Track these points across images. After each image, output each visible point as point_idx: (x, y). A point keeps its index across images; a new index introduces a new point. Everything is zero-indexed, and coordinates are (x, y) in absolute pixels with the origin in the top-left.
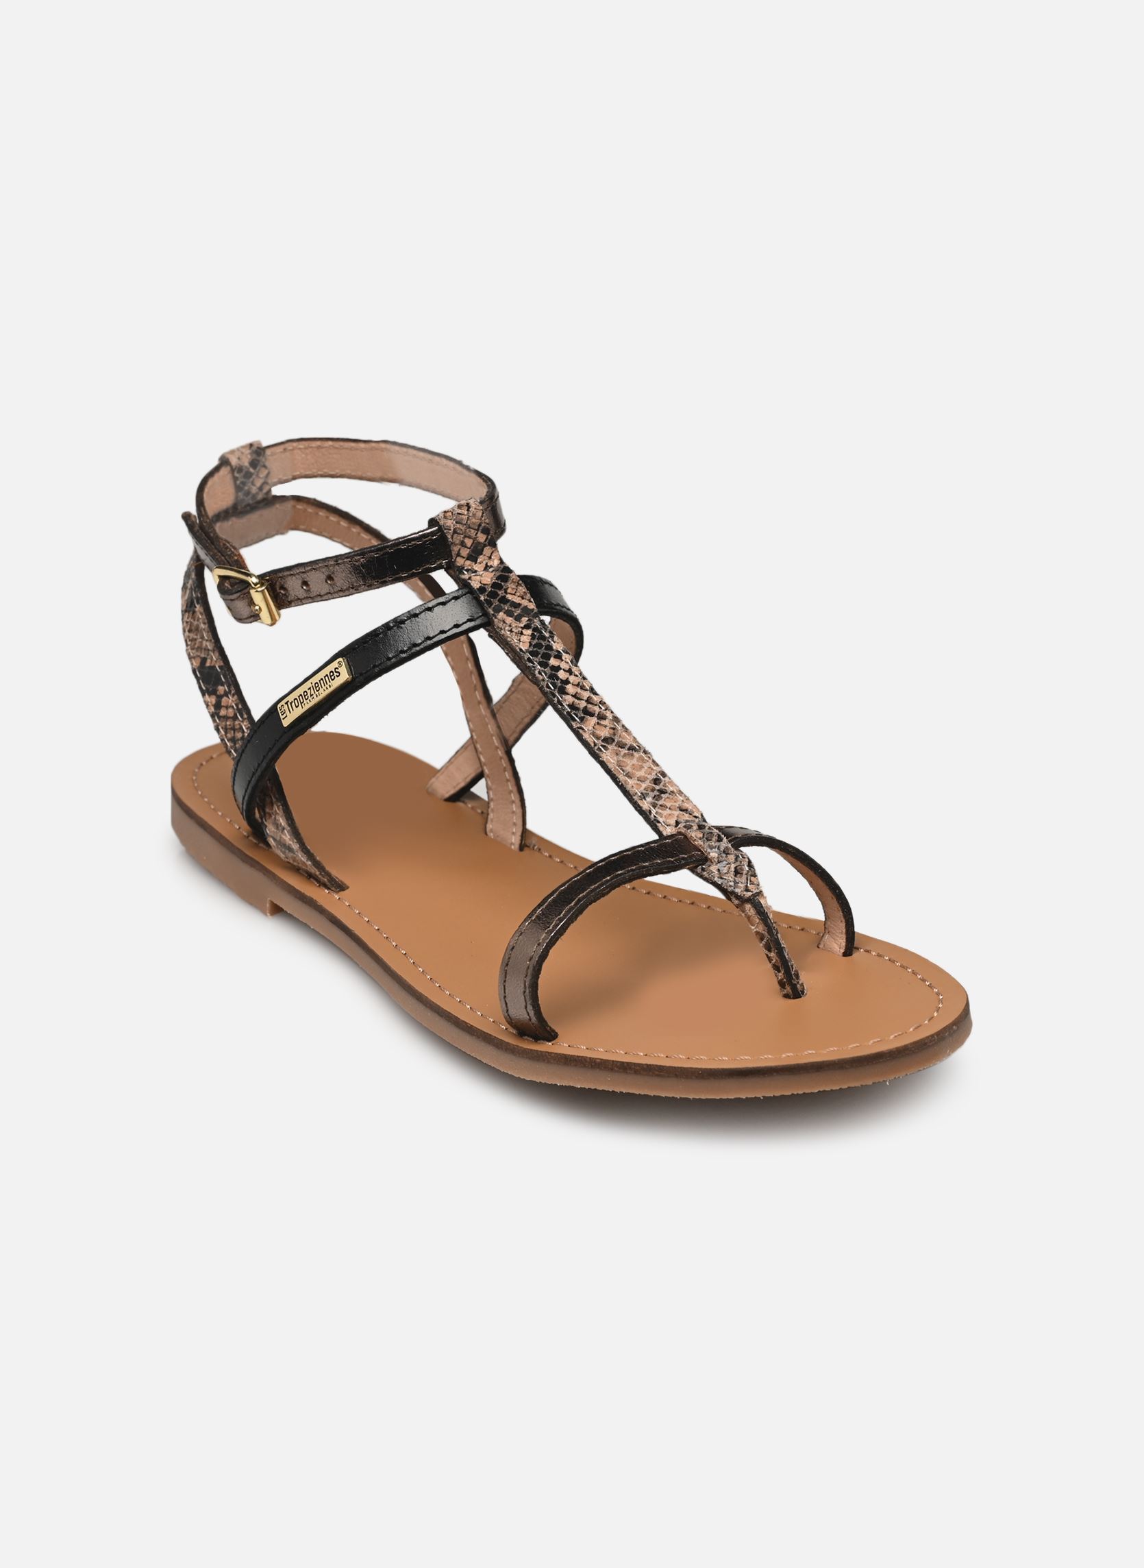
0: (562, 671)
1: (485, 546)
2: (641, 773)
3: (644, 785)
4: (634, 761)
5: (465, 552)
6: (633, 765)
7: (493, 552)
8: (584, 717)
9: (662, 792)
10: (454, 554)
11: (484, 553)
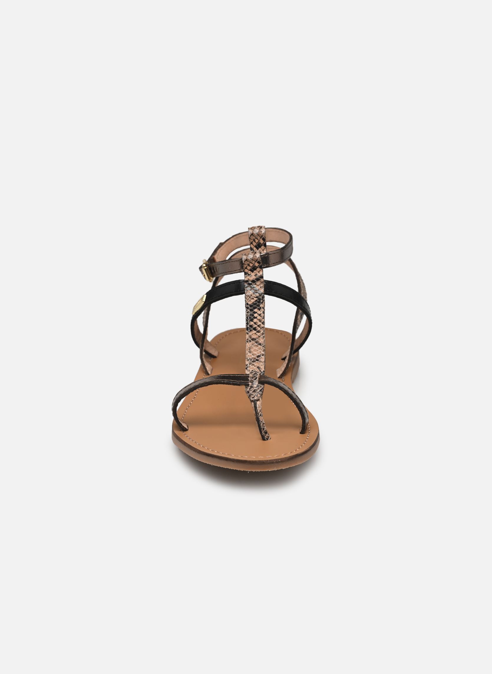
0: (257, 314)
1: (257, 267)
2: (255, 353)
3: (253, 356)
4: (257, 348)
5: (249, 268)
6: (255, 349)
7: (260, 270)
8: (252, 330)
9: (257, 360)
10: (244, 268)
11: (257, 270)
